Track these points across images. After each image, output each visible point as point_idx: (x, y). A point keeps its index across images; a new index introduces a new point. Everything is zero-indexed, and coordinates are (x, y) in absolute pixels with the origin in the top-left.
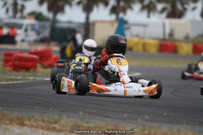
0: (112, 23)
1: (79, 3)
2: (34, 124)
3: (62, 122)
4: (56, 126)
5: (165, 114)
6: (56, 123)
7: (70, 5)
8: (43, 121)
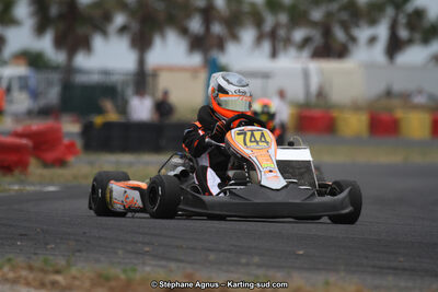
0: (194, 71)
1: (123, 29)
2: (11, 275)
3: (74, 271)
4: (59, 278)
5: (301, 252)
6: (58, 272)
7: (104, 33)
8: (31, 268)
